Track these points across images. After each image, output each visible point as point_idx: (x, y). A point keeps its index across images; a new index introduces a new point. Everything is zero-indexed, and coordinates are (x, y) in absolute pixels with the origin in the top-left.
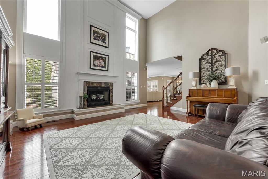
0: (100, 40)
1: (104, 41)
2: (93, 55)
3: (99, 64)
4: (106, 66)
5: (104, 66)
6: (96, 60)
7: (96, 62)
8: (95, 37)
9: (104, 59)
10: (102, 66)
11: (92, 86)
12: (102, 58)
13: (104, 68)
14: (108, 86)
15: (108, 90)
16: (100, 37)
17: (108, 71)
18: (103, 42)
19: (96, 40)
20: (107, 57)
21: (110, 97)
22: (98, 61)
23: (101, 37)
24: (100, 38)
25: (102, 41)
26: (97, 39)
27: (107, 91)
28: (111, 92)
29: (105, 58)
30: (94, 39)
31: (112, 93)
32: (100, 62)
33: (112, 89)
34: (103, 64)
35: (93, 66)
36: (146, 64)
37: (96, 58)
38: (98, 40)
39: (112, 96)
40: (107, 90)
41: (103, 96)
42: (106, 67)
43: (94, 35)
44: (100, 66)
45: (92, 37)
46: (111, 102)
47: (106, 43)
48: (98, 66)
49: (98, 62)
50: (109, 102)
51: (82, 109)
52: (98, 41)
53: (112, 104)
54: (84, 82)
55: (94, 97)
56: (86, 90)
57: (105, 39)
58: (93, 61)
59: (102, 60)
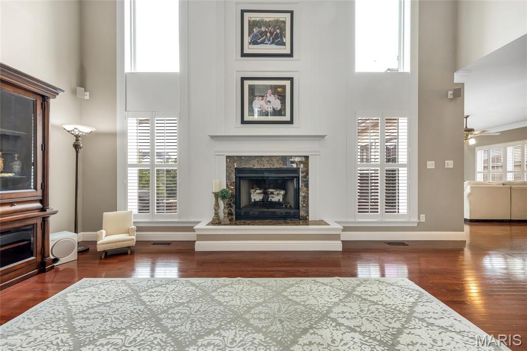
0: (267, 41)
1: (278, 39)
2: (249, 85)
3: (266, 107)
4: (285, 109)
5: (281, 110)
6: (257, 98)
7: (257, 104)
8: (253, 38)
9: (279, 90)
11: (247, 166)
13: (281, 115)
14: (294, 165)
15: (296, 177)
16: (266, 32)
17: (291, 122)
18: (277, 44)
19: (258, 43)
20: (287, 83)
21: (301, 198)
22: (263, 99)
23: (270, 32)
24: (268, 35)
25: (272, 43)
26: (259, 41)
27: (292, 179)
28: (303, 185)
29: (284, 87)
30: (250, 44)
31: (307, 187)
32: (269, 102)
33: (307, 174)
34: (277, 104)
35: (250, 115)
36: (455, 74)
38: (263, 42)
39: (306, 197)
40: (294, 177)
41: (282, 192)
42: (285, 112)
43: (250, 32)
45: (247, 39)
46: (302, 213)
47: (284, 44)
49: (263, 102)
50: (298, 211)
52: (262, 45)
53: (305, 220)
54: (228, 157)
55: (257, 196)
56: (234, 176)
57: (282, 35)
58: (251, 103)
59: (273, 94)
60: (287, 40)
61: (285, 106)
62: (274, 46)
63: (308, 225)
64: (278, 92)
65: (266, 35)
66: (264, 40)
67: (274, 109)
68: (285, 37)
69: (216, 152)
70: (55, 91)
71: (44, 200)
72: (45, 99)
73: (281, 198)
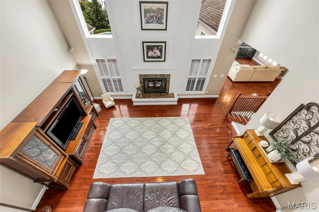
0: (154, 22)
2: (146, 45)
3: (154, 55)
4: (162, 56)
5: (160, 56)
6: (150, 51)
7: (150, 53)
8: (147, 19)
10: (158, 57)
11: (147, 77)
12: (158, 46)
13: (160, 58)
14: (165, 77)
15: (165, 80)
16: (153, 16)
17: (164, 61)
18: (159, 23)
20: (164, 45)
21: (167, 87)
22: (152, 52)
23: (156, 16)
24: (155, 18)
25: (157, 23)
26: (150, 22)
28: (167, 83)
29: (162, 46)
30: (145, 23)
31: (169, 83)
32: (155, 53)
33: (170, 80)
35: (147, 58)
36: (239, 40)
38: (152, 22)
39: (169, 86)
44: (154, 58)
45: (144, 21)
46: (167, 91)
48: (152, 58)
49: (153, 53)
50: (165, 90)
52: (151, 24)
53: (167, 93)
54: (140, 75)
56: (142, 81)
57: (162, 18)
59: (157, 49)
60: (164, 21)
61: (162, 54)
64: (159, 48)
65: (153, 18)
66: (153, 21)
67: (157, 56)
69: (135, 73)
73: (160, 85)
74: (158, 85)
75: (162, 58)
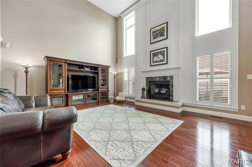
1: (162, 34)
2: (153, 53)
3: (158, 60)
5: (163, 59)
6: (155, 57)
7: (155, 59)
9: (162, 52)
11: (152, 80)
12: (160, 52)
17: (167, 63)
19: (155, 38)
20: (165, 49)
21: (170, 92)
22: (157, 57)
28: (171, 86)
29: (164, 51)
31: (173, 87)
32: (159, 57)
37: (155, 55)
38: (157, 37)
39: (172, 92)
41: (166, 90)
46: (171, 98)
47: (164, 35)
48: (157, 62)
49: (157, 58)
50: (169, 97)
51: (145, 98)
53: (172, 101)
54: (146, 78)
55: (157, 91)
56: (148, 84)
57: (164, 32)
58: (153, 59)
59: (160, 54)
60: (165, 34)
61: (165, 58)
62: (161, 37)
63: (173, 102)
64: (162, 53)
65: (158, 34)
66: (157, 36)
67: (161, 60)
68: (164, 33)
69: (143, 76)
70: (109, 67)
71: (108, 88)
72: (108, 69)
73: (165, 92)
74: (164, 91)
75: (164, 61)
